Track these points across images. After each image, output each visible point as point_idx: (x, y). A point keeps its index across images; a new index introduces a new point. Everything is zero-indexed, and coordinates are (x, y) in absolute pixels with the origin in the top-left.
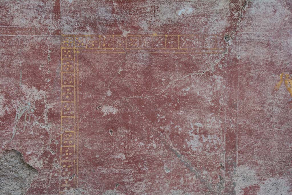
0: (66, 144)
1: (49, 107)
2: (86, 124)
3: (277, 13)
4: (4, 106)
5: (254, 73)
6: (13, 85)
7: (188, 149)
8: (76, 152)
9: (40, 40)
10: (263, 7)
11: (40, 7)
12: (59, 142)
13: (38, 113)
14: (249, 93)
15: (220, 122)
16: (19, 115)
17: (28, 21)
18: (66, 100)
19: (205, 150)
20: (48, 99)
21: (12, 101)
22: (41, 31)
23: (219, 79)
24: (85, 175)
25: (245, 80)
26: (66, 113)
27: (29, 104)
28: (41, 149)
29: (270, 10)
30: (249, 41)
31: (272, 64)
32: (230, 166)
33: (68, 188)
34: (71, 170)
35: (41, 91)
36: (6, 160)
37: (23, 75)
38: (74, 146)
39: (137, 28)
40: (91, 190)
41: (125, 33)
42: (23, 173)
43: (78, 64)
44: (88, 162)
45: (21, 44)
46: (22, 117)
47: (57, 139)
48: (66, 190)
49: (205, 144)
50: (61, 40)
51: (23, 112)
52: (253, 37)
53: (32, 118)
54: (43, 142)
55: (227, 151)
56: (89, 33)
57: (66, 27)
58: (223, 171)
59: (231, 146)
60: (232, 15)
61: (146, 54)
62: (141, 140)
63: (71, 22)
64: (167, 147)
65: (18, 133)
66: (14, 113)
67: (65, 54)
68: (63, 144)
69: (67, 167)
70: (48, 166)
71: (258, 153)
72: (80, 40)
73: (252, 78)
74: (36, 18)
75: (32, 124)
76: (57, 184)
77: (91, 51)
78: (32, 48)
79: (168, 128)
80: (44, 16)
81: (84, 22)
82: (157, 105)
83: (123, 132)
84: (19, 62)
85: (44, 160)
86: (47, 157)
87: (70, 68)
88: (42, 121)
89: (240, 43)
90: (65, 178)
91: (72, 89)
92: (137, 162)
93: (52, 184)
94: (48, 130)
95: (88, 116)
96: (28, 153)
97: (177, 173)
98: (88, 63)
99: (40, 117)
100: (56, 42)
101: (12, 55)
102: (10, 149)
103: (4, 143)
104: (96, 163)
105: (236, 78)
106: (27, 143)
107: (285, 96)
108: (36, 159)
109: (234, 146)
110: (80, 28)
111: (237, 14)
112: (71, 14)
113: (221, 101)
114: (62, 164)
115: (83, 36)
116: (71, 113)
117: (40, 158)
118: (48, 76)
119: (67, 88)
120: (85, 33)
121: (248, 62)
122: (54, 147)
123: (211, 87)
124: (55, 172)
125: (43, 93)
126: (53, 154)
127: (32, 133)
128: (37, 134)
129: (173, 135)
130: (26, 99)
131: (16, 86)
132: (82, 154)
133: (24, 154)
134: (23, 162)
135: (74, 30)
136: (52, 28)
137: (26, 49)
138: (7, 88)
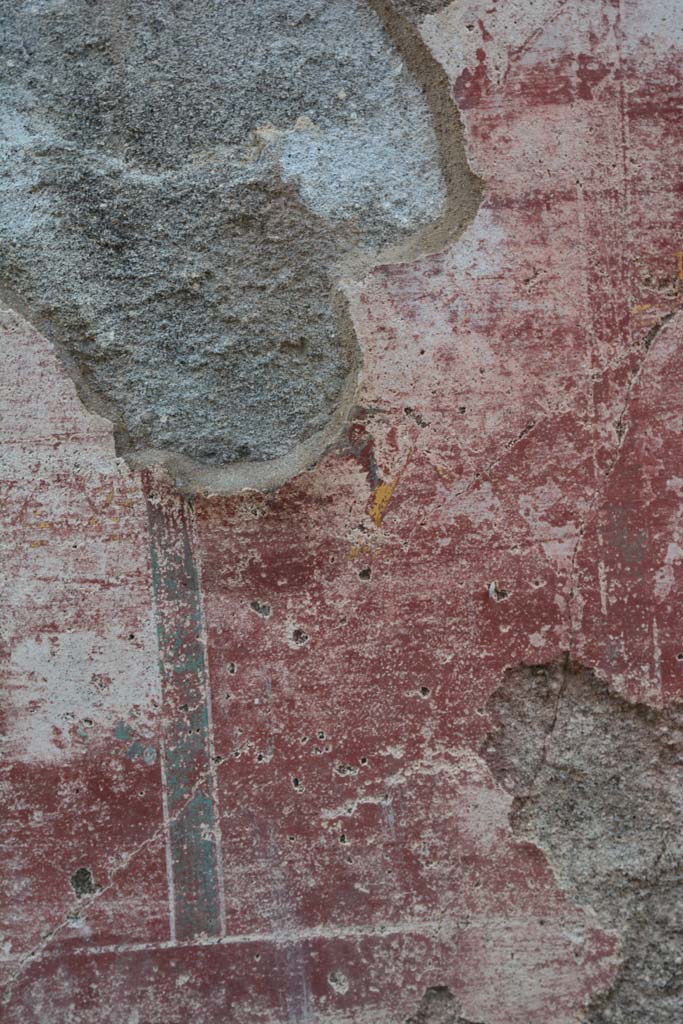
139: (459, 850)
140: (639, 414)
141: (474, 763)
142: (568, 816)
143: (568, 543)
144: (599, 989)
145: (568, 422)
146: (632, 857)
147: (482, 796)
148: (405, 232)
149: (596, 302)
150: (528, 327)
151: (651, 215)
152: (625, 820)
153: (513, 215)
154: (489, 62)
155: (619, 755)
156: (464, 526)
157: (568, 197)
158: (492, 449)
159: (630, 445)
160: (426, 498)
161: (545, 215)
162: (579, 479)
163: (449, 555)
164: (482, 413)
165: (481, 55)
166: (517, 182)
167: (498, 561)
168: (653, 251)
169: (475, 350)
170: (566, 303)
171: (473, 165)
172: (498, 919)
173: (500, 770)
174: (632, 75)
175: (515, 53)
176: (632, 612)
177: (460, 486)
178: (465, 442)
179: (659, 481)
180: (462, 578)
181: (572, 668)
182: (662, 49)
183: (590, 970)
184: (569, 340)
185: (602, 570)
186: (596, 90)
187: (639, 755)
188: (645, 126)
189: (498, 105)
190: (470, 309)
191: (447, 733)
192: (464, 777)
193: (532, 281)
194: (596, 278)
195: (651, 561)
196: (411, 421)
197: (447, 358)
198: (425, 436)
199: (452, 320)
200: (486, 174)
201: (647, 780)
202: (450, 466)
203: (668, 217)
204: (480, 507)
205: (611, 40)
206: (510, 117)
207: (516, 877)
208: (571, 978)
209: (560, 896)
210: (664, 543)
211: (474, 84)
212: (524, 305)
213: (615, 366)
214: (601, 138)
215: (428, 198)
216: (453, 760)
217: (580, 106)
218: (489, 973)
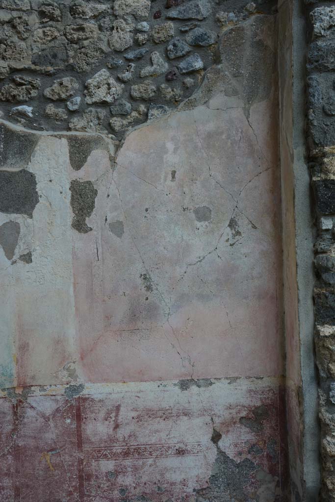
3: (38, 421)
5: (28, 453)
10: (30, 418)
14: (27, 464)
15: (11, 481)
19: (3, 498)
23: (10, 457)
25: (24, 457)
29: (34, 419)
30: (25, 436)
31: (38, 447)
52: (27, 434)
55: (15, 498)
59: (17, 495)
60: (15, 423)
71: (32, 498)
73: (27, 456)
89: (20, 437)
105: (19, 456)
107: (45, 465)
109: (19, 495)
111: (17, 422)
113: (12, 470)
121: (25, 447)
123: (6, 462)
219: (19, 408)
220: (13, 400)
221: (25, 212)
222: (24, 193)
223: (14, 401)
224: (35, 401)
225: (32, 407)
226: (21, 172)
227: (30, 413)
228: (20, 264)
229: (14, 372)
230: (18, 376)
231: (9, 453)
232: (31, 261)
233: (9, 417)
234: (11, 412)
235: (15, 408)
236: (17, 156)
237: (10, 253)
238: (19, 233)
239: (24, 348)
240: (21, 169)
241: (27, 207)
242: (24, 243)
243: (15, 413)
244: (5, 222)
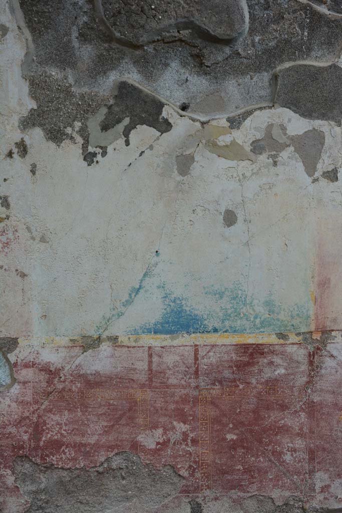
0: (203, 460)
1: (191, 436)
2: (216, 446)
3: (338, 373)
4: (163, 435)
5: (325, 410)
6: (168, 421)
7: (284, 462)
8: (210, 466)
9: (185, 392)
10: (329, 369)
11: (186, 371)
12: (199, 459)
13: (185, 440)
14: (322, 424)
15: (305, 443)
16: (172, 441)
17: (178, 381)
18: (203, 431)
19: (295, 462)
20: (190, 430)
21: (168, 432)
22: (187, 386)
23: (303, 415)
24: (216, 481)
25: (319, 415)
26: (202, 439)
27: (179, 434)
28: (187, 464)
29: (333, 371)
30: (322, 390)
31: (336, 404)
32: (311, 472)
33: (206, 490)
34: (207, 477)
35: (186, 425)
36: (165, 471)
37: (174, 415)
38: (209, 461)
39: (249, 383)
40: (220, 490)
41: (241, 387)
42: (176, 480)
43: (210, 407)
44: (218, 472)
45: (173, 395)
46: (174, 443)
47: (198, 457)
48: (204, 491)
49: (295, 458)
50: (199, 392)
51: (175, 440)
52: (324, 388)
53: (181, 443)
54: (188, 459)
55: (309, 463)
56: (217, 387)
57: (203, 383)
58: (307, 476)
59: (312, 459)
60: (310, 374)
61: (255, 400)
62: (252, 456)
63: (206, 380)
64: (270, 461)
65: (172, 453)
66: (169, 440)
67: (202, 400)
68: (201, 460)
69: (204, 475)
70: (192, 475)
71: (330, 463)
72: (211, 391)
73: (324, 414)
74: (183, 378)
75: (180, 447)
76: (198, 487)
77: (219, 398)
78: (181, 397)
79: (270, 448)
80: (188, 377)
81: (214, 380)
82: (263, 433)
83: (240, 451)
84: (172, 406)
85: (189, 471)
86: (191, 469)
87: (205, 410)
88: (187, 445)
89: (315, 392)
90: (203, 483)
91: (206, 424)
92: (250, 471)
93: (195, 487)
94: (191, 451)
95: (218, 441)
96: (179, 466)
97: (277, 478)
98: (217, 406)
99: (186, 443)
100: (196, 393)
101: (167, 402)
102: (167, 464)
103: (163, 460)
104: (224, 473)
105: (314, 414)
106: (178, 460)
108: (184, 471)
109: (314, 459)
110: (212, 384)
111: (313, 373)
112: (206, 375)
113: (305, 429)
114: (201, 474)
115: (214, 389)
116: (206, 439)
117: (187, 470)
118: (191, 415)
119: (203, 423)
120: (215, 387)
121: (321, 403)
122: (195, 462)
123: (298, 420)
124: (196, 479)
125: (188, 426)
126: (195, 467)
127: (181, 453)
128: (184, 454)
129: (274, 452)
130: (176, 430)
131: (170, 422)
132: (215, 466)
133: (176, 467)
134: (174, 472)
135: (208, 385)
136: (193, 385)
137: (177, 398)
138: (164, 424)
139: (5, 486)
140: (39, 416)
141: (9, 472)
142: (24, 481)
143: (27, 437)
144: (26, 510)
145: (28, 417)
146: (33, 488)
147: (10, 478)
148: (4, 386)
149: (33, 398)
150: (22, 402)
151: (42, 386)
152: (33, 481)
153: (21, 384)
154: (18, 361)
155: (33, 471)
156: (10, 433)
157: (30, 382)
158: (16, 421)
159: (38, 421)
160: (4, 428)
161: (26, 385)
162: (30, 426)
163: (8, 438)
164: (14, 415)
165: (17, 360)
166: (22, 379)
167: (15, 439)
168: (43, 391)
169: (14, 405)
170: (29, 398)
171: (15, 376)
172: (11, 498)
173: (13, 473)
174: (40, 365)
175: (22, 360)
176: (37, 448)
177: (10, 426)
178: (12, 420)
179: (42, 427)
180: (9, 441)
181: (26, 457)
182: (45, 362)
183: (25, 507)
184: (29, 404)
185: (32, 441)
186: (35, 366)
187: (36, 471)
188: (42, 372)
189: (19, 368)
190: (13, 398)
191: (5, 467)
192: (7, 474)
193: (24, 394)
194: (33, 395)
195: (40, 440)
196: (3, 416)
197: (9, 406)
198: (5, 418)
199: (11, 399)
200: (17, 378)
201: (37, 475)
202: (9, 423)
203: (45, 386)
204: (13, 430)
205: (37, 359)
206: (21, 369)
207: (14, 491)
208: (21, 508)
209: (21, 494)
210: (42, 437)
211: (16, 364)
212: (22, 398)
213: (36, 408)
214: (35, 374)
215: (8, 381)
216: (5, 471)
217: (32, 369)
218: (8, 507)
219: (316, 357)
220: (309, 347)
221: (333, 119)
222: (332, 94)
223: (311, 348)
224: (336, 348)
225: (332, 356)
226: (330, 67)
227: (329, 363)
228: (323, 182)
229: (311, 313)
230: (317, 318)
231: (302, 409)
232: (337, 179)
233: (304, 367)
234: (306, 361)
235: (311, 356)
236: (324, 47)
237: (310, 169)
238: (323, 144)
239: (324, 284)
240: (330, 64)
241: (335, 112)
242: (329, 157)
243: (311, 363)
244: (307, 130)
